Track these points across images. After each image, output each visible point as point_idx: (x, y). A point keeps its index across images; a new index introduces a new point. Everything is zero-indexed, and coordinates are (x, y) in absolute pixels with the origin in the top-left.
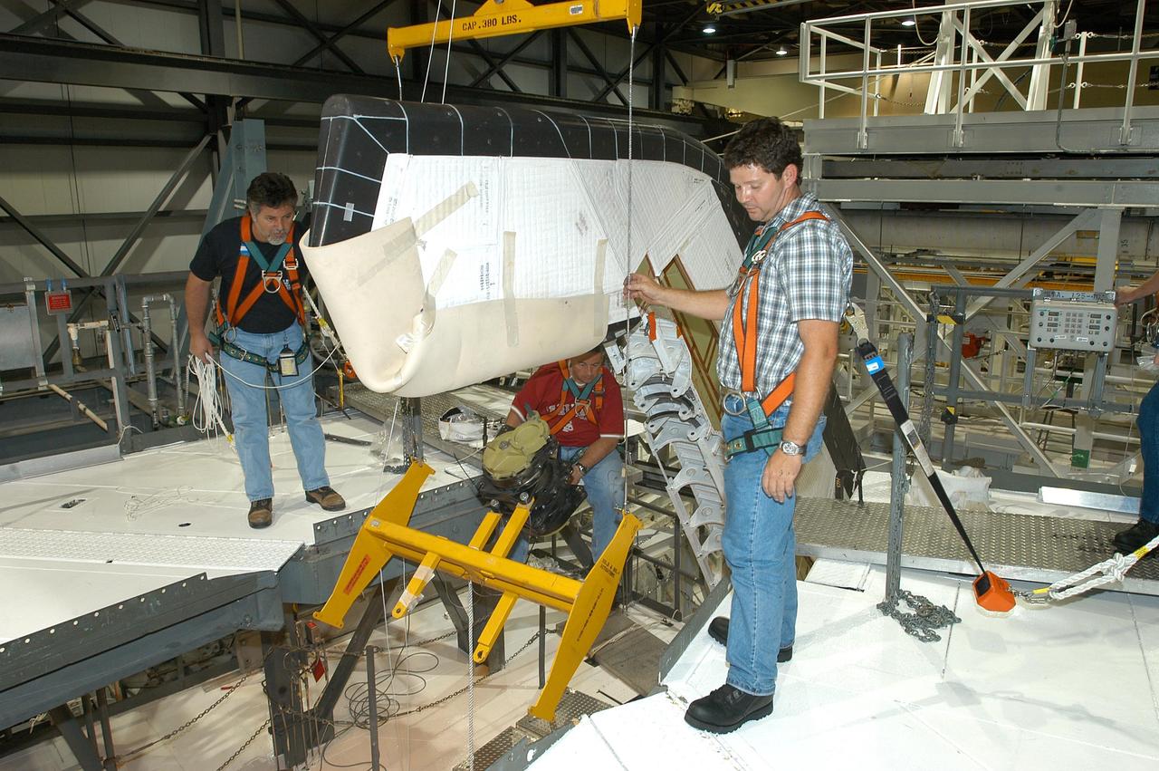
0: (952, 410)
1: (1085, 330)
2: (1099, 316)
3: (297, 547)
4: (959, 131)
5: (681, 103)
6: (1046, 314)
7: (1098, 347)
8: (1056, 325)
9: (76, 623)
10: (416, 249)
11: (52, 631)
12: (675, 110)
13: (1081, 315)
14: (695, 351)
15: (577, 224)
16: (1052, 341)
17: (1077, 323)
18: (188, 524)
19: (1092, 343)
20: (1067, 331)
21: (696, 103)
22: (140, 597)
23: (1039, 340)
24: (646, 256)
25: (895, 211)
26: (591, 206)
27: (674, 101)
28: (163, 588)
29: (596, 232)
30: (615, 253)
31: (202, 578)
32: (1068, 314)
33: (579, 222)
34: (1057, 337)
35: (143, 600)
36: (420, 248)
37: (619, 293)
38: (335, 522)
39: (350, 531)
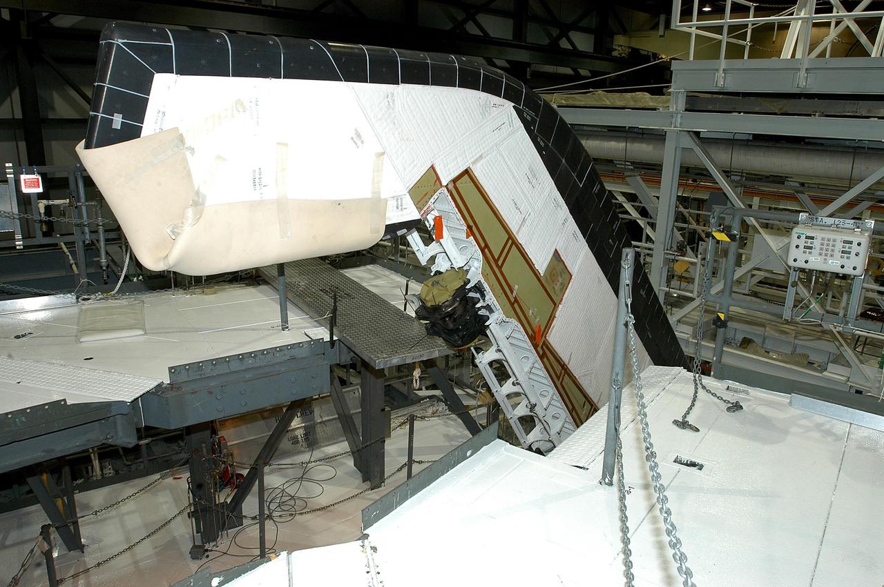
0: (722, 316)
1: (838, 254)
2: (851, 243)
3: (156, 384)
4: (803, 73)
5: (620, 49)
6: (803, 237)
7: (848, 270)
8: (811, 248)
10: (184, 154)
12: (615, 54)
13: (834, 241)
14: (486, 250)
15: (352, 138)
16: (806, 262)
17: (830, 248)
18: (91, 358)
19: (842, 267)
20: (820, 254)
21: (633, 49)
22: (7, 414)
23: (795, 260)
24: (432, 166)
25: (748, 140)
27: (614, 47)
28: (27, 409)
31: (62, 403)
32: (823, 239)
34: (811, 259)
35: (10, 416)
36: (188, 154)
37: (398, 198)
38: (187, 367)
39: (201, 375)
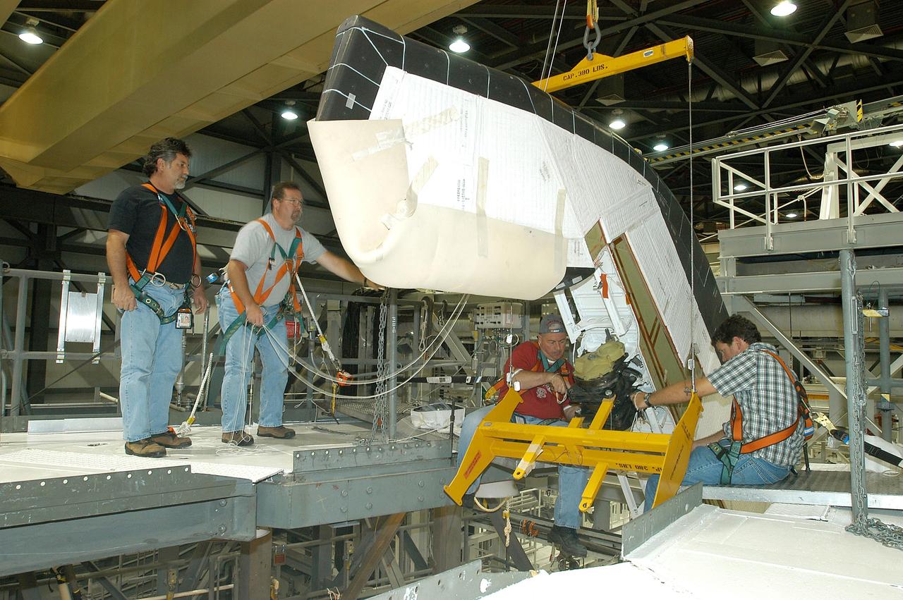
4: (852, 231)
9: (65, 482)
11: (43, 484)
14: (642, 323)
15: (541, 170)
22: (127, 473)
24: (599, 222)
25: (801, 303)
26: (553, 160)
28: (149, 470)
29: (557, 184)
30: (573, 206)
31: (187, 470)
33: (542, 169)
35: (129, 476)
36: (408, 147)
37: (576, 241)
38: (313, 454)
39: (326, 465)
